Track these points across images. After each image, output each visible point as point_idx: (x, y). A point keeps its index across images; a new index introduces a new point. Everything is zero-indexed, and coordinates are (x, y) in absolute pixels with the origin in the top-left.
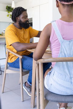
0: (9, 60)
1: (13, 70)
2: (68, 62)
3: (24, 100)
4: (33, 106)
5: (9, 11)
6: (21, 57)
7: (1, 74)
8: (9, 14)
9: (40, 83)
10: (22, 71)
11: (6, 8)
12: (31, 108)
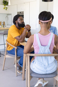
0: (8, 48)
1: (10, 56)
2: (43, 57)
3: (18, 75)
4: (23, 79)
5: (5, 5)
6: (16, 48)
7: (1, 56)
8: (5, 7)
9: (28, 66)
10: (17, 57)
11: (3, 2)
12: (22, 80)
